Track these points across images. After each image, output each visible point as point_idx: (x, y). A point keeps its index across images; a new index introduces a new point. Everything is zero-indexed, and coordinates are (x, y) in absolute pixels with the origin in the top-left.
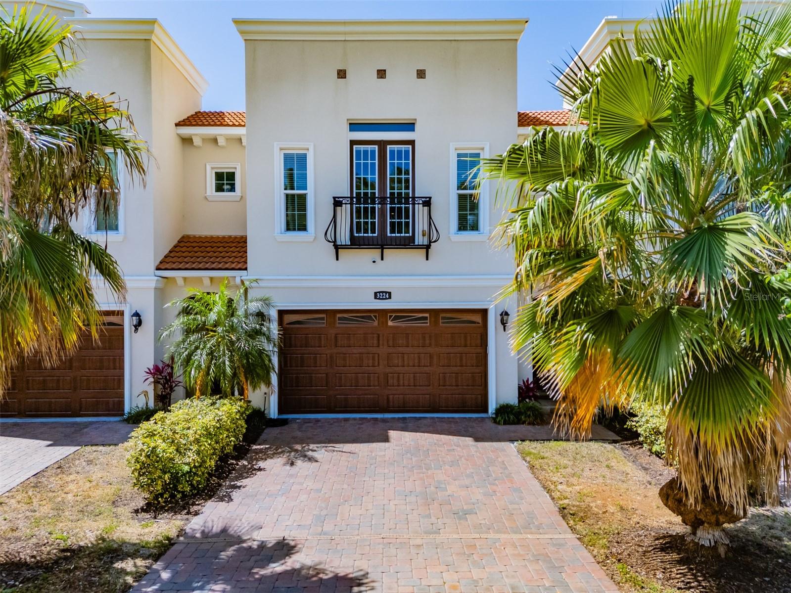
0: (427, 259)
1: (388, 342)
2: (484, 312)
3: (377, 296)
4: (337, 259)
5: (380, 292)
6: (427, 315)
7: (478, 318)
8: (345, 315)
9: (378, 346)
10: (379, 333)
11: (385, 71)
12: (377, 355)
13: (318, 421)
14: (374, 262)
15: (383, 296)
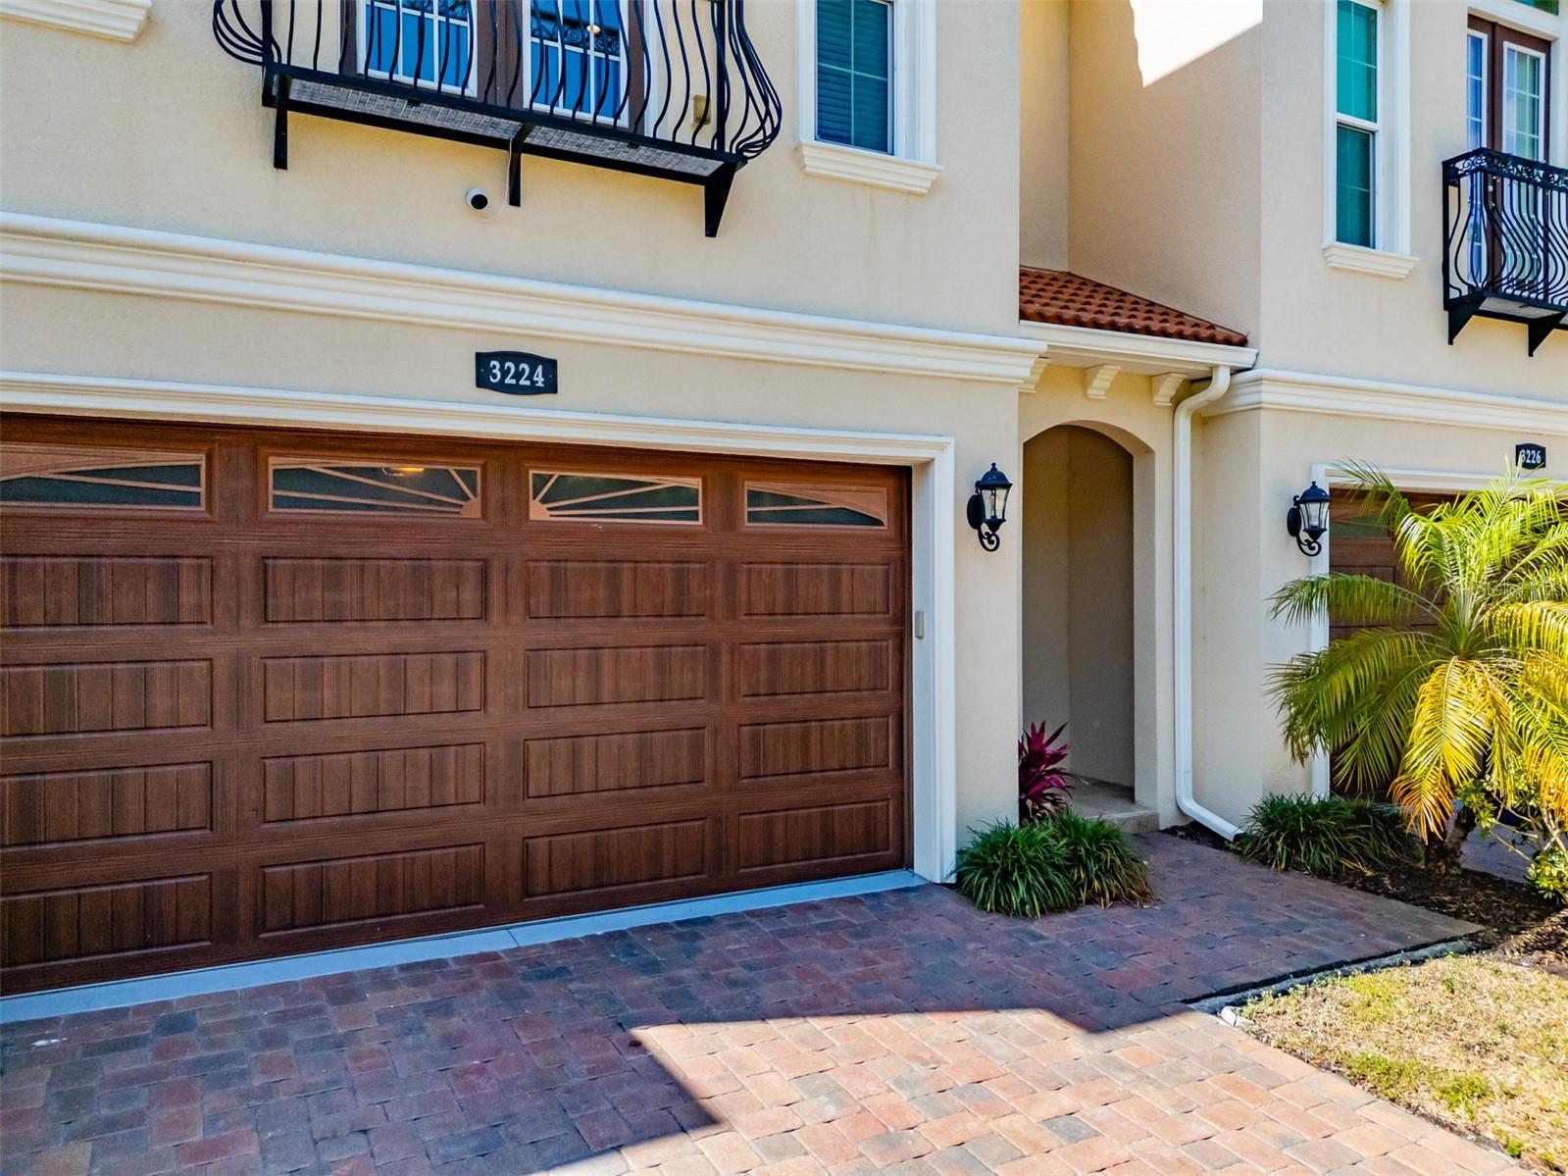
0: (712, 229)
1: (527, 594)
2: (900, 479)
3: (489, 371)
4: (280, 162)
5: (503, 356)
6: (694, 483)
7: (875, 502)
8: (315, 464)
9: (484, 614)
10: (484, 552)
12: (475, 658)
13: (173, 1022)
14: (479, 202)
15: (518, 375)
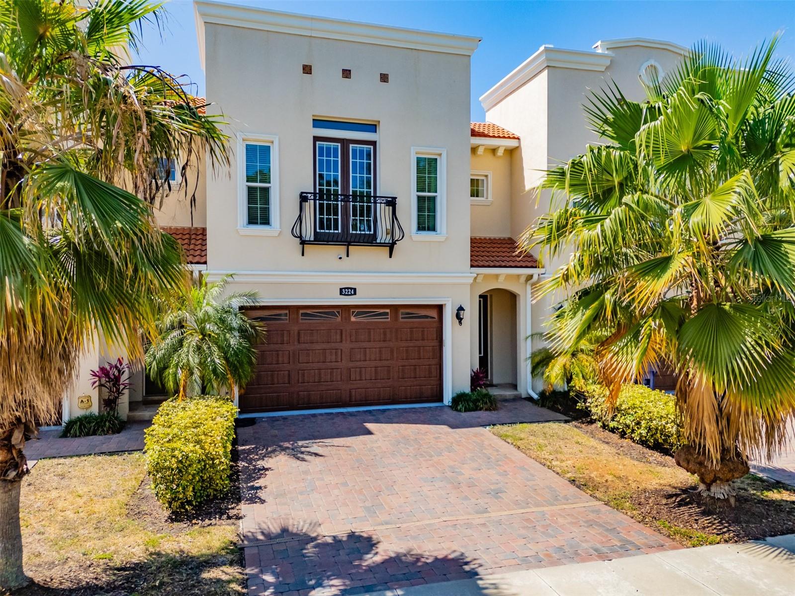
0: (390, 257)
1: (351, 337)
2: (440, 308)
3: (342, 292)
4: (303, 255)
5: (345, 288)
6: (388, 311)
7: (434, 313)
8: (309, 311)
9: (341, 342)
10: (342, 328)
11: (350, 71)
12: (340, 351)
13: (285, 418)
14: (340, 258)
15: (348, 292)
